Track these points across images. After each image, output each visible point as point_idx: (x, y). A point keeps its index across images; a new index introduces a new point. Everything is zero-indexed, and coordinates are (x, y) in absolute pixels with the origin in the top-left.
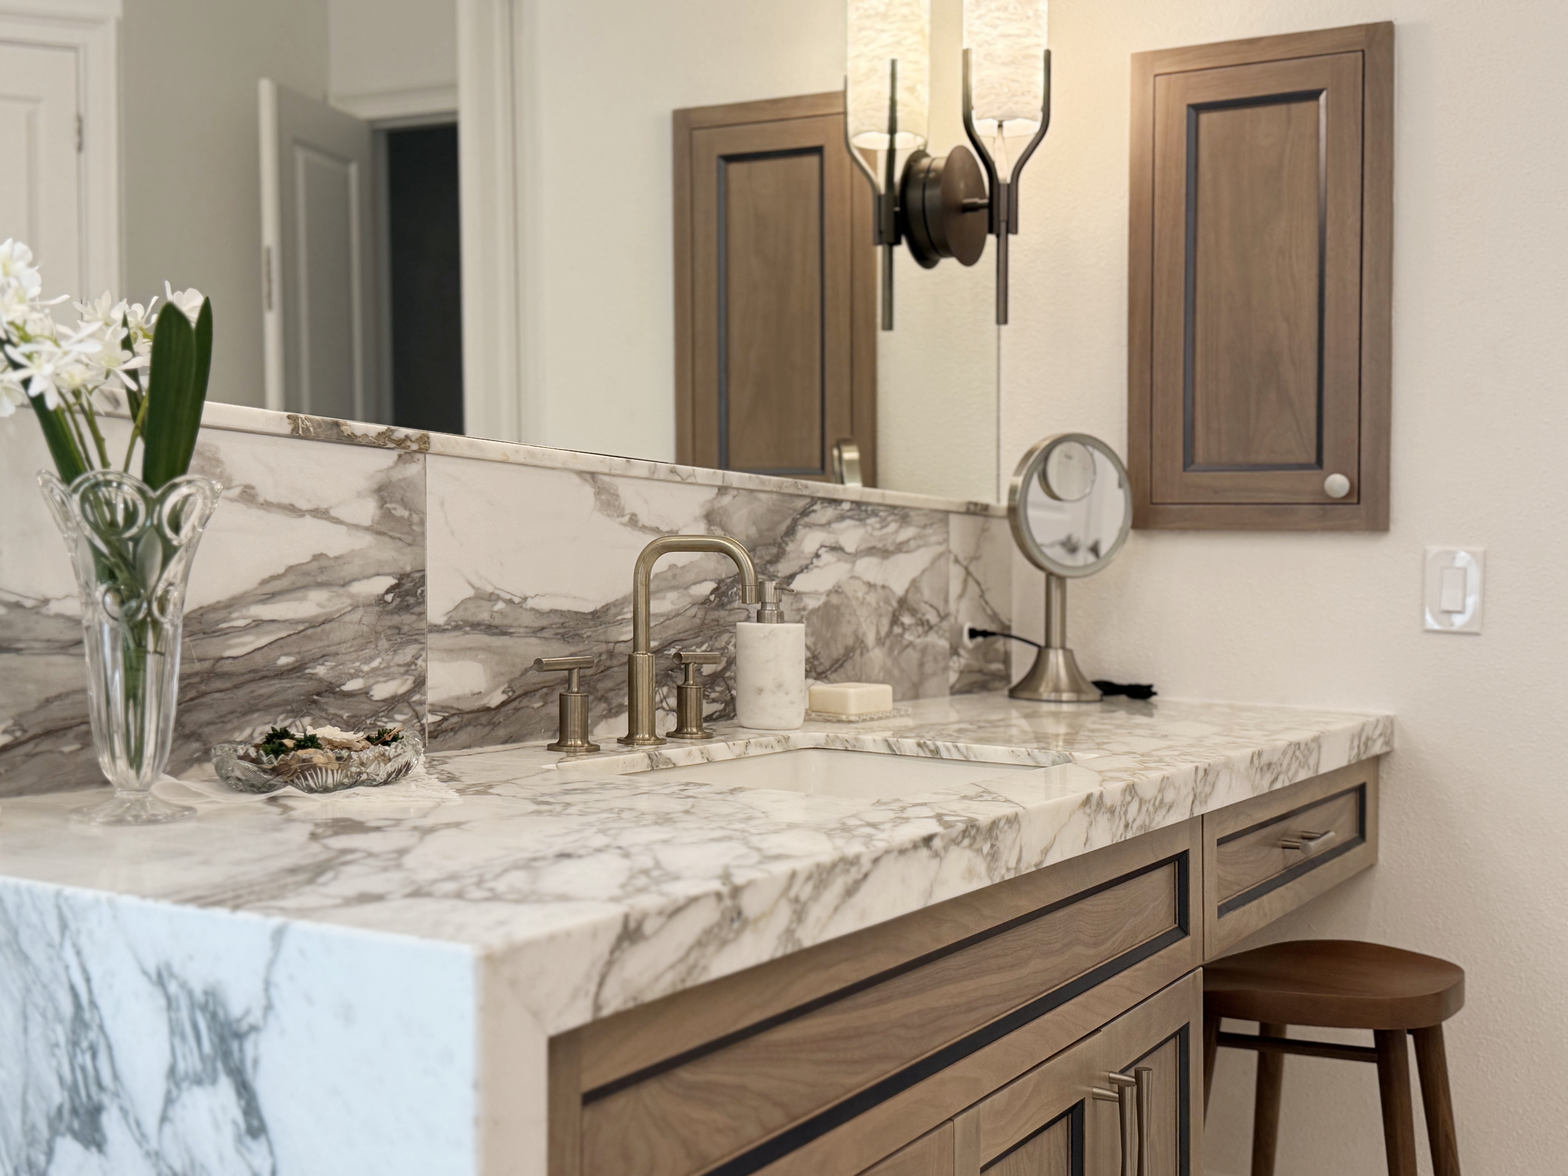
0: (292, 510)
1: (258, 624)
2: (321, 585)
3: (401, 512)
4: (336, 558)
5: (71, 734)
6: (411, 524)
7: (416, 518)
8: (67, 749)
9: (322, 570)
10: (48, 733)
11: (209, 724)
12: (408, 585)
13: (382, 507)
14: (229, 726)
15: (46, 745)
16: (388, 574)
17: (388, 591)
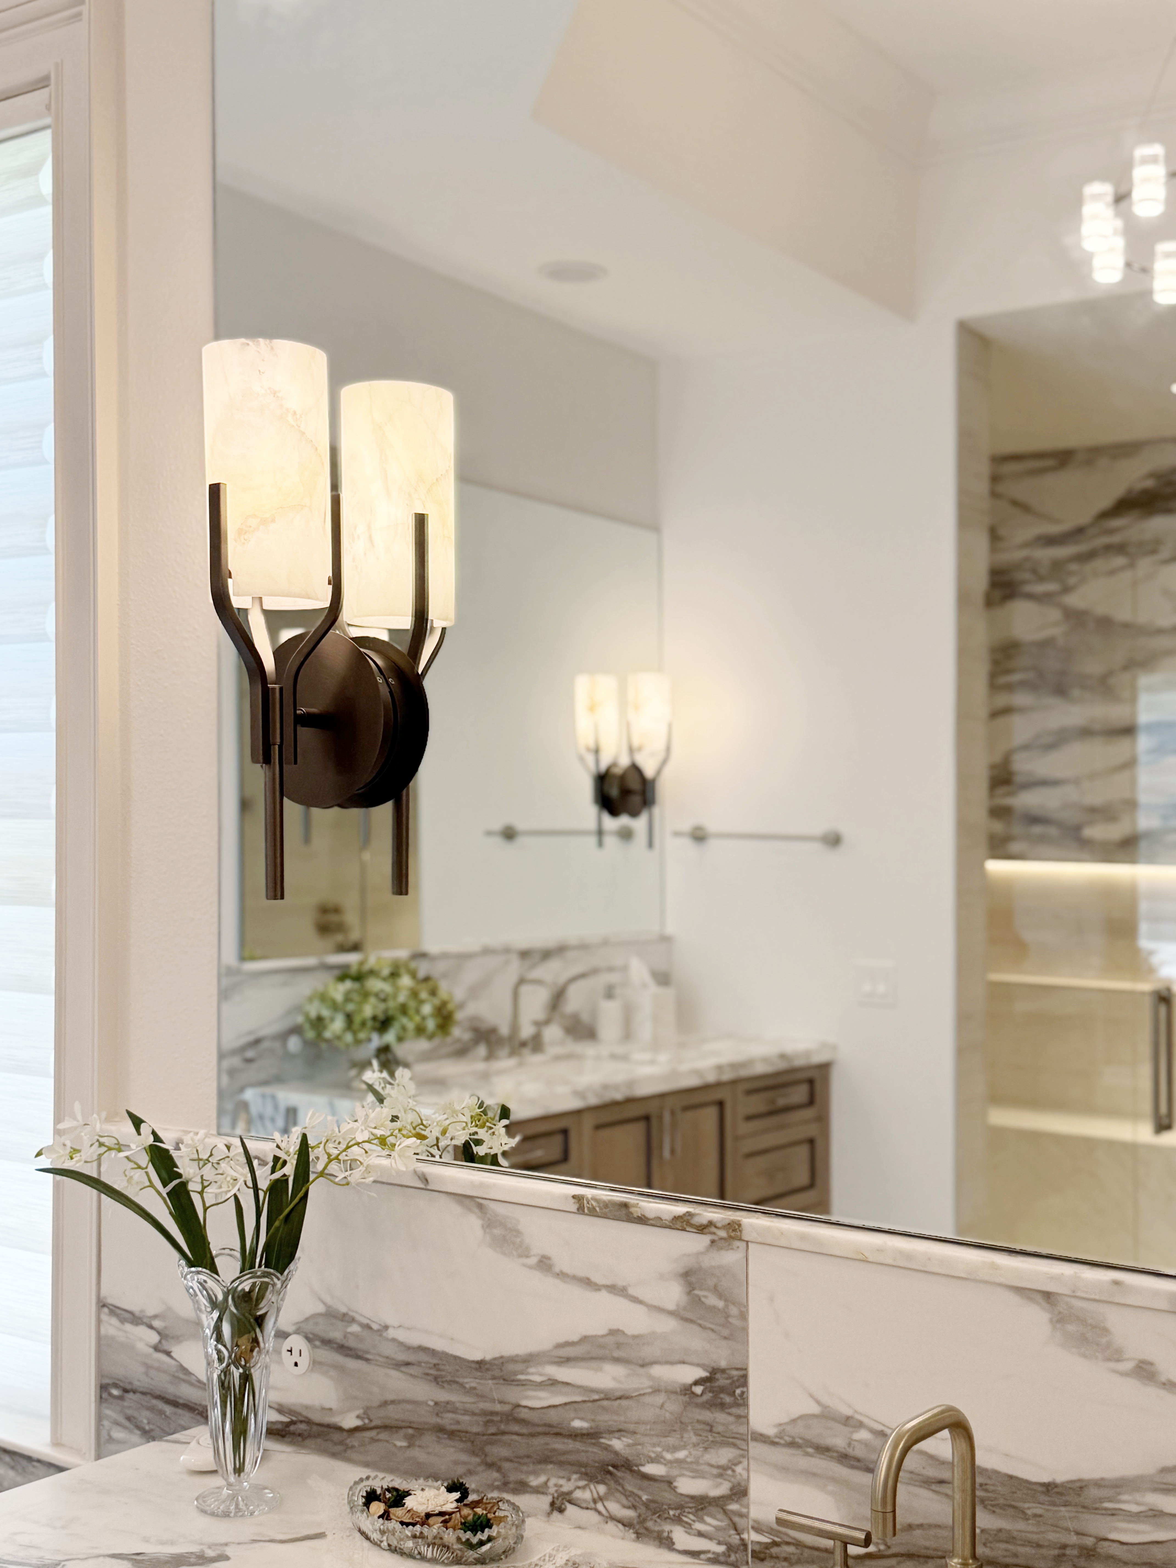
0: (587, 1283)
1: (553, 1383)
2: (617, 1360)
3: (712, 1300)
4: (635, 1337)
5: (402, 1432)
6: (727, 1316)
7: (734, 1310)
8: (399, 1444)
9: (619, 1345)
10: (385, 1427)
11: (508, 1460)
12: (722, 1381)
13: (689, 1293)
14: (525, 1468)
15: (383, 1436)
16: (698, 1365)
17: (696, 1383)
